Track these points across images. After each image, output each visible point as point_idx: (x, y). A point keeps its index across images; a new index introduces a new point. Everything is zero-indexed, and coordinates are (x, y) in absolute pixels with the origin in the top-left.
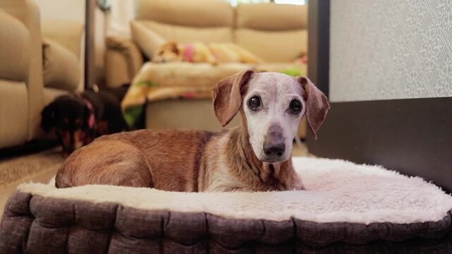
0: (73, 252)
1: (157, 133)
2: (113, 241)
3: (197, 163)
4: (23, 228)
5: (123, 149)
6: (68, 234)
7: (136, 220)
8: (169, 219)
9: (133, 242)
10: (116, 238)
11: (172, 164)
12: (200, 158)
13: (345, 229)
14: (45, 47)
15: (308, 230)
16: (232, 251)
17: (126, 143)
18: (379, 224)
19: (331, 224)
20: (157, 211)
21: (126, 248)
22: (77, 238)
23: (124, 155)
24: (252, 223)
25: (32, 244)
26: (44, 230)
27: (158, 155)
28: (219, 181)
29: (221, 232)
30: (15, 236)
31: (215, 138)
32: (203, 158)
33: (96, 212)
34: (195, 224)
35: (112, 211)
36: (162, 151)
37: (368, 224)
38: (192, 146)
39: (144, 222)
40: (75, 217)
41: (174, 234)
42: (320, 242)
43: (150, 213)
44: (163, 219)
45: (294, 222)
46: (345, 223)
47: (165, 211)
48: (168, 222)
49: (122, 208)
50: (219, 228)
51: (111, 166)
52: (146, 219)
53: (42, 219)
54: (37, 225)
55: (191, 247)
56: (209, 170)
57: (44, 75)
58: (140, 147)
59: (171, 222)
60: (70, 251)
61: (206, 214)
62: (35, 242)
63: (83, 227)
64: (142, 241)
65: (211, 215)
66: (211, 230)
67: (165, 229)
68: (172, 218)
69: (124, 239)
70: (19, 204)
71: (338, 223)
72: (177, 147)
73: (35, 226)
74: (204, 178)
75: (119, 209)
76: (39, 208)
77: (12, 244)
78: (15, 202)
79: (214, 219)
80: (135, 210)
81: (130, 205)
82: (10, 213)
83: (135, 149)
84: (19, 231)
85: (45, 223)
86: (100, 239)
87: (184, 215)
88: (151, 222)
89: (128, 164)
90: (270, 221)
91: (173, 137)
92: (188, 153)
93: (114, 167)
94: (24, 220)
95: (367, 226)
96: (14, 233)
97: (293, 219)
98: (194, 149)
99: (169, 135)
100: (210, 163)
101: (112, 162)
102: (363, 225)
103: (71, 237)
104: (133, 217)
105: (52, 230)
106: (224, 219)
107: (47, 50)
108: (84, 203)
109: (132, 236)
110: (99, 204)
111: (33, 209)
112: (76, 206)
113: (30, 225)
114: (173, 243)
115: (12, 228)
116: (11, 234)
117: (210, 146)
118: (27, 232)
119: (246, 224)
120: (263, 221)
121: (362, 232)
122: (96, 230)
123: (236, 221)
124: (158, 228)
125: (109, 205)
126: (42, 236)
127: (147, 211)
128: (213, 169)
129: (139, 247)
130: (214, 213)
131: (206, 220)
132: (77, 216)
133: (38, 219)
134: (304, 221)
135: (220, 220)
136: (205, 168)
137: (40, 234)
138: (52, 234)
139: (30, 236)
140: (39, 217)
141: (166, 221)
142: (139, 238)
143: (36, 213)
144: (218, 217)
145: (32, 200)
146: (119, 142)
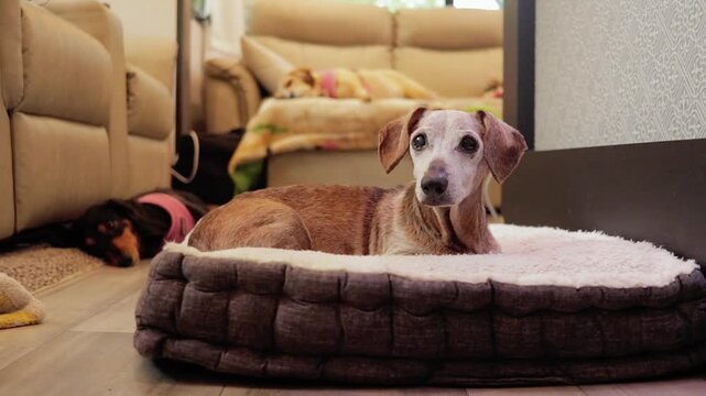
0: (235, 318)
1: (313, 189)
2: (282, 308)
3: (367, 227)
4: (174, 293)
5: (272, 208)
6: (229, 299)
7: (309, 282)
8: (346, 281)
9: (306, 307)
10: (285, 303)
11: (335, 228)
12: (370, 220)
13: (552, 293)
14: (129, 76)
15: (508, 294)
16: (420, 319)
17: (276, 201)
18: (592, 288)
19: (536, 287)
20: (332, 272)
21: (297, 314)
22: (239, 305)
23: (275, 215)
24: (443, 286)
25: (187, 311)
26: (201, 294)
27: (317, 217)
28: (396, 247)
29: (407, 295)
30: (166, 302)
31: (389, 195)
32: (374, 220)
33: (261, 273)
34: (377, 286)
35: (280, 272)
36: (321, 211)
37: (578, 287)
38: (359, 205)
39: (318, 283)
40: (236, 279)
41: (352, 297)
42: (522, 308)
43: (324, 274)
44: (339, 280)
45: (492, 285)
46: (552, 286)
47: (341, 271)
48: (345, 284)
49: (292, 269)
50: (405, 291)
51: (261, 228)
52: (321, 280)
53: (198, 282)
54: (191, 289)
55: (372, 313)
56: (382, 234)
57: (129, 116)
58: (293, 206)
59: (349, 284)
60: (231, 318)
61: (389, 275)
62: (190, 308)
63: (246, 292)
64: (316, 307)
65: (395, 276)
66: (396, 294)
67: (342, 292)
68: (349, 279)
69: (295, 305)
70: (169, 265)
71: (544, 287)
72: (340, 207)
73: (189, 290)
74: (376, 245)
75: (288, 269)
76: (195, 268)
77: (162, 312)
78: (164, 263)
79: (399, 280)
80: (307, 270)
81: (300, 265)
82: (158, 277)
83: (289, 209)
84: (170, 296)
85: (201, 287)
86: (266, 304)
87: (364, 276)
88: (326, 284)
89: (281, 226)
90: (464, 283)
91: (335, 193)
92: (355, 214)
93: (263, 230)
94: (175, 283)
95: (578, 290)
96: (165, 298)
97: (490, 281)
98: (362, 210)
99: (330, 191)
100: (383, 226)
101: (261, 224)
102: (572, 288)
103: (232, 302)
104: (305, 278)
105: (211, 294)
106: (410, 281)
107: (132, 81)
108: (247, 263)
109: (304, 301)
110: (264, 264)
111: (186, 271)
112: (238, 267)
113: (183, 290)
114: (351, 309)
115: (161, 293)
116: (161, 300)
117: (382, 206)
118: (180, 298)
119: (437, 286)
120: (455, 283)
121: (571, 297)
122: (260, 295)
123: (424, 283)
124: (335, 292)
125: (276, 265)
126: (200, 301)
127: (321, 272)
128: (387, 233)
129: (313, 313)
130: (399, 274)
131: (390, 282)
132: (239, 278)
133: (192, 283)
134: (503, 284)
135: (406, 282)
136: (377, 233)
137: (196, 299)
138: (211, 299)
139: (184, 302)
140: (195, 280)
141: (343, 283)
142: (313, 303)
143: (190, 275)
144: (403, 278)
145: (184, 261)
146: (267, 200)
